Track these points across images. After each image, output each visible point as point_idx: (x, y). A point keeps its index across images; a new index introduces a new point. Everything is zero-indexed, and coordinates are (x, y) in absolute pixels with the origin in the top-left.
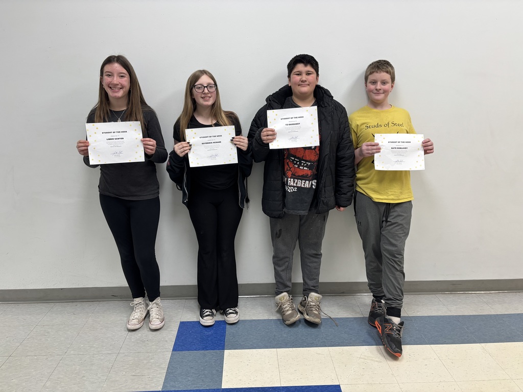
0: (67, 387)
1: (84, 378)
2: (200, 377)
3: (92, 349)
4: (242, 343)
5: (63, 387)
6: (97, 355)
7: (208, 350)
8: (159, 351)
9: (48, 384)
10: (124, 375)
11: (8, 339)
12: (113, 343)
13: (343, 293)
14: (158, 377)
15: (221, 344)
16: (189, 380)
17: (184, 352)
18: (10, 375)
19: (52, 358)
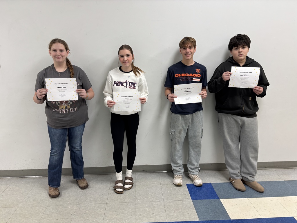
0: (148, 219)
1: (154, 214)
2: (215, 213)
3: (148, 199)
4: (227, 195)
5: (146, 219)
6: (153, 202)
7: (210, 199)
8: (184, 200)
9: (137, 217)
10: (174, 213)
11: (99, 194)
12: (157, 196)
13: (266, 168)
14: (193, 214)
15: (216, 196)
16: (211, 215)
17: (198, 200)
18: (113, 213)
19: (130, 204)
